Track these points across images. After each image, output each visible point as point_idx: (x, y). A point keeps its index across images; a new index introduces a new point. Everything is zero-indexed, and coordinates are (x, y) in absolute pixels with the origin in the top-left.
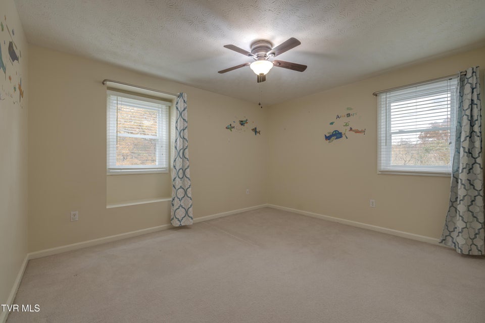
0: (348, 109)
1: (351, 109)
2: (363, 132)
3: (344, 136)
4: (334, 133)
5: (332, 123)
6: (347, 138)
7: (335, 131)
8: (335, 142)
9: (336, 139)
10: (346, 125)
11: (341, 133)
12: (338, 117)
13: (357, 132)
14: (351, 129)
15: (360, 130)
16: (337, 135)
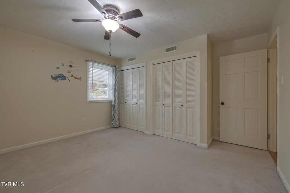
0: (70, 62)
1: (72, 63)
2: (79, 79)
3: (67, 79)
4: (60, 75)
5: (58, 68)
6: (70, 81)
7: (61, 74)
8: (60, 82)
9: (61, 80)
10: (69, 72)
11: (65, 77)
12: (63, 65)
13: (76, 78)
14: (72, 76)
15: (78, 77)
16: (63, 78)
